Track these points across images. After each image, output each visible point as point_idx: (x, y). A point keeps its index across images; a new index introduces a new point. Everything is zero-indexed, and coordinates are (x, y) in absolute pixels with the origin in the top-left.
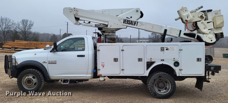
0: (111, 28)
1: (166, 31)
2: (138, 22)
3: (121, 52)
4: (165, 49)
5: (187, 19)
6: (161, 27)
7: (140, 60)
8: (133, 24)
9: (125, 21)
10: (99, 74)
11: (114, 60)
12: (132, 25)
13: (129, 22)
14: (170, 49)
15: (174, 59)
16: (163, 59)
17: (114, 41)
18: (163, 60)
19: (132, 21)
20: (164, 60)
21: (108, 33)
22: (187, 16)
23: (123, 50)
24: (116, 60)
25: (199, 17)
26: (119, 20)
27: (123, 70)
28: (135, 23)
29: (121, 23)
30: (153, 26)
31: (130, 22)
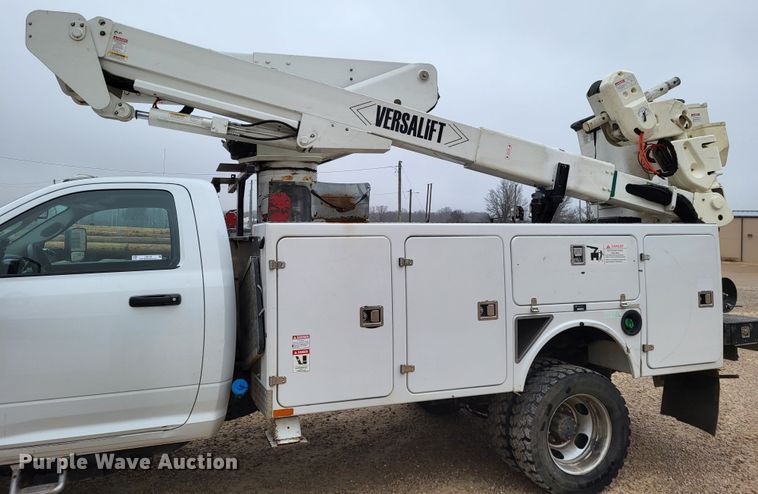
0: (316, 145)
1: (563, 171)
2: (442, 125)
3: (399, 272)
4: (588, 252)
5: (643, 126)
6: (543, 152)
7: (486, 310)
8: (423, 134)
9: (383, 116)
10: (276, 407)
11: (362, 317)
12: (419, 136)
13: (401, 122)
14: (606, 252)
15: (623, 297)
16: (580, 300)
17: (346, 215)
18: (580, 308)
19: (415, 118)
20: (584, 307)
21: (288, 173)
22: (641, 114)
23: (404, 263)
24: (371, 317)
25: (672, 121)
26: (357, 109)
27: (406, 369)
28: (433, 130)
29: (366, 122)
30: (510, 144)
31: (409, 123)
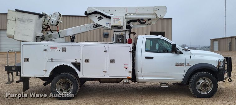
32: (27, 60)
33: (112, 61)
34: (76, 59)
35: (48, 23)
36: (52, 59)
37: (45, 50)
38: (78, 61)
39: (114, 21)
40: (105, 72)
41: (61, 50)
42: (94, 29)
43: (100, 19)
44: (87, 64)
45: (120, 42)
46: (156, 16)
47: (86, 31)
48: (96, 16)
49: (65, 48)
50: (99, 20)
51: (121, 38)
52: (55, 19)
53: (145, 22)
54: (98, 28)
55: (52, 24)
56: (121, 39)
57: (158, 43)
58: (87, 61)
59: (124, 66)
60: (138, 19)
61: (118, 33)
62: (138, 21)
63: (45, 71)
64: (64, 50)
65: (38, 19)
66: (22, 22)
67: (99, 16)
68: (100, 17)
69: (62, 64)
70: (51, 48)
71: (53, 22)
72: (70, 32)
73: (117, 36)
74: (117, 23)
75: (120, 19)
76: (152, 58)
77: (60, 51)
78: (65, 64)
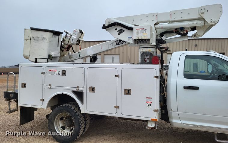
32: (24, 85)
33: (128, 92)
34: (78, 87)
35: (68, 42)
36: (50, 85)
37: (43, 73)
38: (80, 90)
39: (138, 33)
40: (117, 107)
41: (61, 73)
42: (117, 46)
43: (121, 32)
44: (92, 93)
45: (147, 62)
46: (203, 22)
47: (108, 49)
48: (116, 29)
49: (65, 71)
50: (119, 34)
51: (148, 57)
52: (75, 37)
53: (187, 33)
54: (122, 44)
55: (72, 42)
56: (148, 59)
57: (211, 64)
58: (92, 89)
59: (146, 100)
60: (176, 29)
61: (145, 50)
62: (176, 32)
63: (43, 100)
64: (64, 73)
65: (52, 37)
66: (36, 41)
67: (119, 28)
68: (121, 30)
69: (61, 92)
70: (49, 70)
71: (73, 40)
72: (90, 51)
73: (143, 54)
74: (141, 36)
75: (146, 29)
76: (197, 88)
77: (59, 74)
78: (65, 93)
